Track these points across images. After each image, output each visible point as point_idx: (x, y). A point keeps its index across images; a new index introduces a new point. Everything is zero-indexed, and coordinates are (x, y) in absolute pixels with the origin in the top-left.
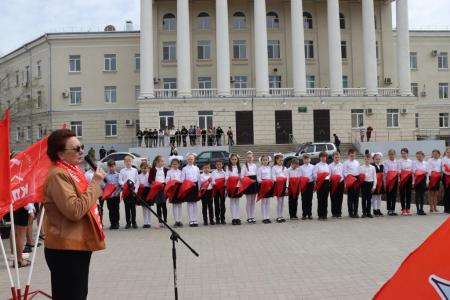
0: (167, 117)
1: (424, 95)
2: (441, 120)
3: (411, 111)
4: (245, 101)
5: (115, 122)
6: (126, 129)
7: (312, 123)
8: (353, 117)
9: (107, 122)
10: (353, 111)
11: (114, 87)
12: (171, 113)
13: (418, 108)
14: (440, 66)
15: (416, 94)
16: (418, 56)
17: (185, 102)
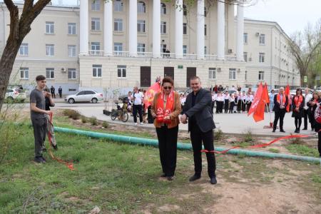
0: (97, 68)
1: (250, 60)
2: (260, 75)
3: (243, 70)
4: (146, 60)
5: (53, 69)
6: (61, 74)
7: (186, 75)
8: (210, 73)
9: (47, 69)
10: (210, 69)
11: (53, 45)
12: (100, 66)
13: (247, 67)
14: (260, 42)
15: (246, 60)
16: (248, 35)
17: (109, 59)
